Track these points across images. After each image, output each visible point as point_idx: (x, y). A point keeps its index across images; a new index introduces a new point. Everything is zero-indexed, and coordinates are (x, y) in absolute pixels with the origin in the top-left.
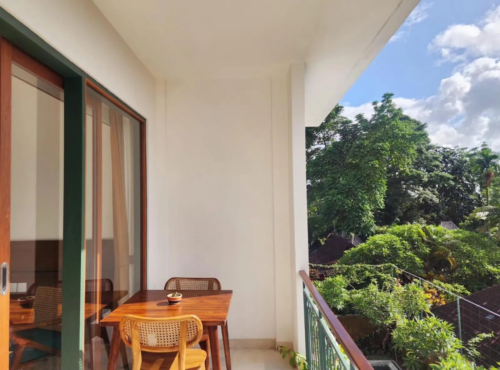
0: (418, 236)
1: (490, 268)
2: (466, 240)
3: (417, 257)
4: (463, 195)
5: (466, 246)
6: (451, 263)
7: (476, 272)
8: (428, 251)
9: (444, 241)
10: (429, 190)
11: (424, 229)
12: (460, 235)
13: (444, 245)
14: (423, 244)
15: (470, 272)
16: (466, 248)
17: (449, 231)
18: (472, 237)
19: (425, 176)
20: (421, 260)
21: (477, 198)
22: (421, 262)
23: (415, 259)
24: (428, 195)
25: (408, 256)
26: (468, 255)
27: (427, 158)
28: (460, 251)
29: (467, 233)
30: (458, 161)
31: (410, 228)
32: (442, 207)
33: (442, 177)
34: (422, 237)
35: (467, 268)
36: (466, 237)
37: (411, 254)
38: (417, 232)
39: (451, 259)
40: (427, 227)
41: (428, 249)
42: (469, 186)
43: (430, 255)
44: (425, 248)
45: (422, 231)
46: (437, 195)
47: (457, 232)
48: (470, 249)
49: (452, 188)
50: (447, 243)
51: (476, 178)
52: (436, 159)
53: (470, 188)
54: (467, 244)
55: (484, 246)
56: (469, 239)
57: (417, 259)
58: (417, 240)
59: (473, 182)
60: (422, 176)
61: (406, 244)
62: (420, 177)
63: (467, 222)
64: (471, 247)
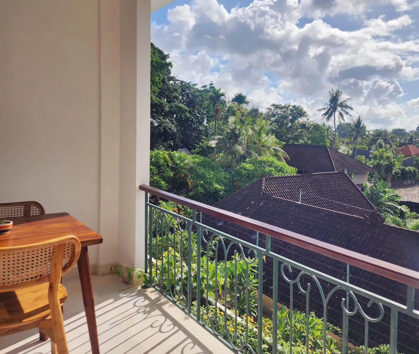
0: (164, 162)
1: (217, 186)
2: (201, 164)
3: (163, 181)
4: (195, 126)
5: (201, 169)
6: (190, 184)
7: (207, 191)
8: (172, 175)
9: (185, 165)
10: (168, 119)
11: (170, 155)
12: (197, 160)
13: (185, 169)
14: (168, 169)
15: (203, 191)
16: (201, 170)
17: (188, 157)
18: (205, 161)
19: (167, 106)
20: (166, 184)
21: (205, 129)
22: (166, 185)
23: (160, 183)
24: (168, 124)
25: (155, 180)
26: (202, 177)
27: (169, 89)
28: (197, 174)
29: (202, 158)
30: (192, 95)
31: (157, 154)
32: (178, 136)
33: (180, 108)
34: (167, 162)
35: (201, 188)
36: (201, 162)
37: (157, 178)
38: (163, 157)
39: (190, 181)
40: (172, 153)
41: (172, 173)
42: (199, 118)
43: (173, 178)
44: (169, 172)
45: (168, 157)
46: (175, 125)
47: (194, 158)
48: (204, 172)
49: (187, 119)
50: (187, 166)
51: (205, 112)
52: (176, 90)
53: (200, 120)
54: (202, 168)
55: (213, 169)
56: (203, 163)
57: (163, 183)
58: (163, 165)
59: (203, 116)
60: (164, 105)
61: (153, 169)
62: (162, 106)
63: (197, 150)
64: (205, 170)
